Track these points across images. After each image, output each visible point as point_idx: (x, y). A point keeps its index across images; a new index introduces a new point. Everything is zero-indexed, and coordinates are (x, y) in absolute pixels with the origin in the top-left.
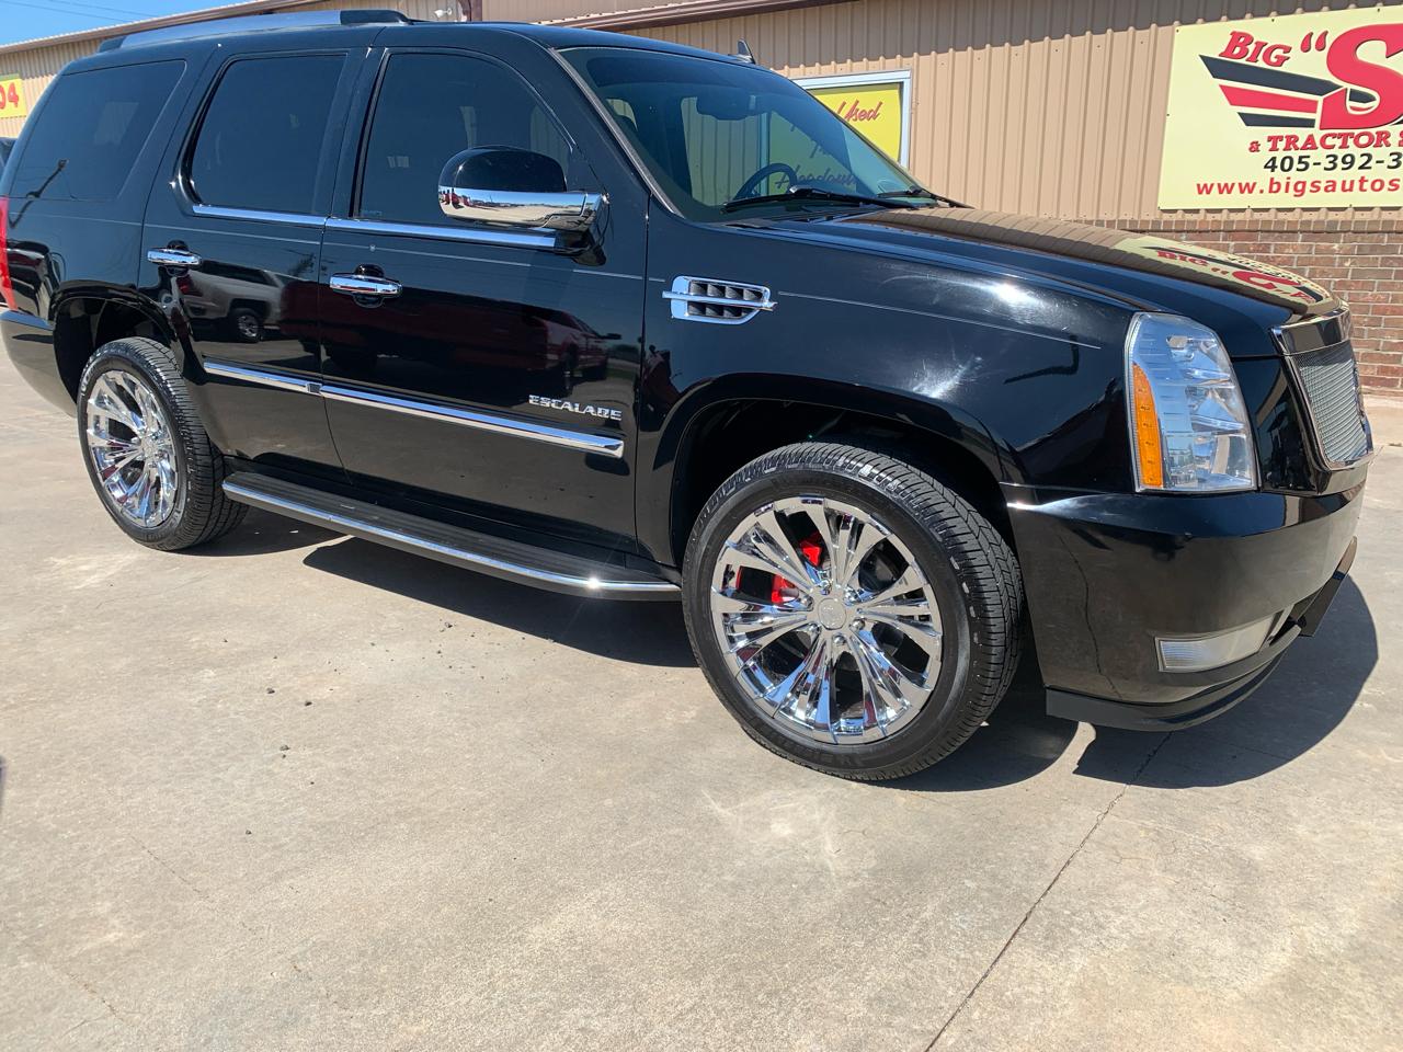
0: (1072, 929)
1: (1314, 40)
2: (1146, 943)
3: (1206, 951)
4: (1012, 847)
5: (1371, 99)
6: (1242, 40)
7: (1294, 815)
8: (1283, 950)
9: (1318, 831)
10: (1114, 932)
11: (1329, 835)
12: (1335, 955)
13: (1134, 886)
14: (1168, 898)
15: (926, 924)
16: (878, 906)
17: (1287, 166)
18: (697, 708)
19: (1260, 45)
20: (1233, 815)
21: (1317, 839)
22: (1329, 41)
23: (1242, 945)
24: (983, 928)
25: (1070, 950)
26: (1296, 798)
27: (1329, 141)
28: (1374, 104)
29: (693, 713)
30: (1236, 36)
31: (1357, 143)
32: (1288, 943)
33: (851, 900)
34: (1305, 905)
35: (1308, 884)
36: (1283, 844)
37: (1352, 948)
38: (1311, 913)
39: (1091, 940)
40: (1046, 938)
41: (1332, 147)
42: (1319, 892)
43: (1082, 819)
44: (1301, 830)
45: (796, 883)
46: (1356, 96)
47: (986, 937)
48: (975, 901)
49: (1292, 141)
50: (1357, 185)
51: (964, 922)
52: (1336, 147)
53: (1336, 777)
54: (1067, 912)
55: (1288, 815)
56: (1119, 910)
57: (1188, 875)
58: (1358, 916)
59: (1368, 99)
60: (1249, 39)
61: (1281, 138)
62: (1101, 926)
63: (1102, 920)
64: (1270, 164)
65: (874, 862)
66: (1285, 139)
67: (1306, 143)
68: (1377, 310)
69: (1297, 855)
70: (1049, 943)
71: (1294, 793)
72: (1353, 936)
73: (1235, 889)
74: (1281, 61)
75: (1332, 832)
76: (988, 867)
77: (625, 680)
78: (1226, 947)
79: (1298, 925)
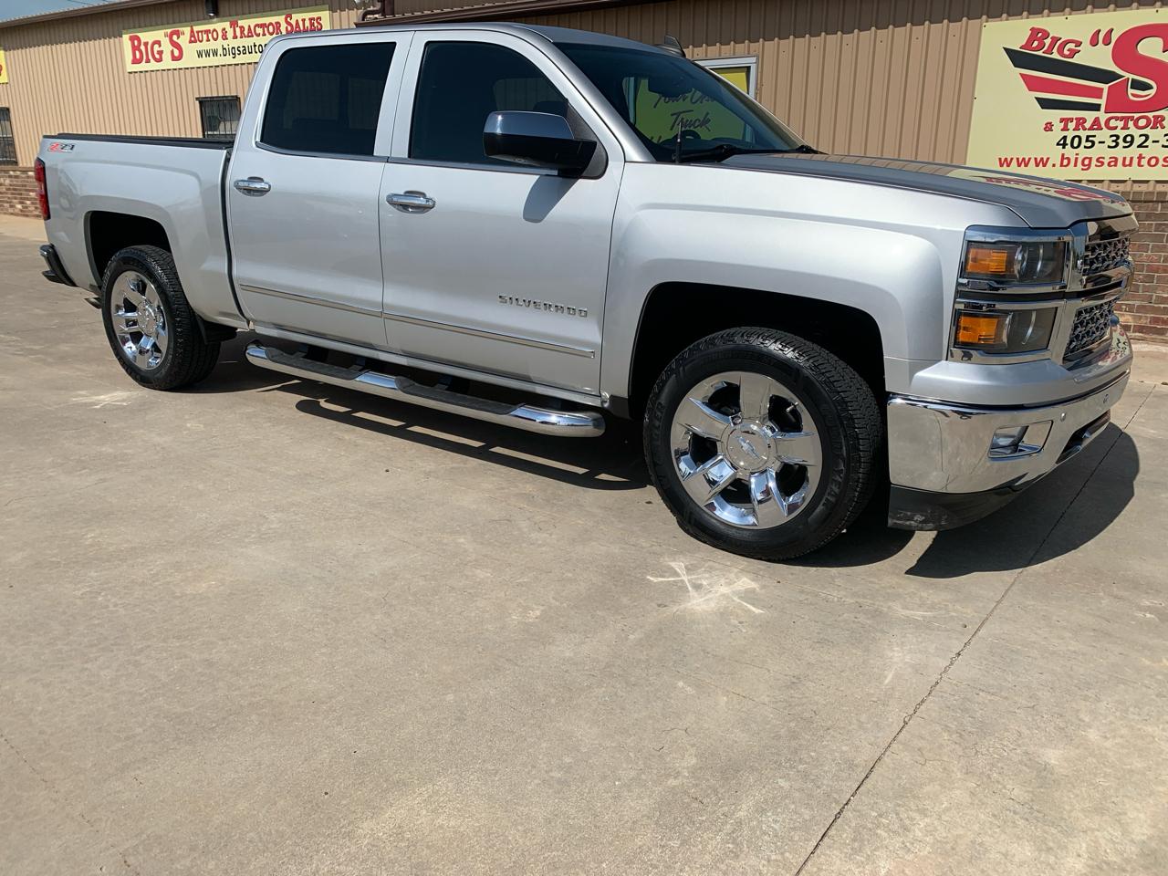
0: (879, 831)
1: (1101, 36)
2: (948, 847)
3: (1005, 855)
4: (824, 747)
5: (1150, 87)
6: (1040, 35)
7: (1087, 719)
8: (1079, 856)
9: (1108, 736)
10: (919, 834)
11: (1118, 740)
12: (1128, 861)
13: (938, 787)
14: (970, 801)
15: (740, 823)
16: (695, 805)
17: (1076, 144)
18: (542, 608)
19: (1055, 40)
20: (1030, 719)
21: (1108, 744)
22: (1114, 37)
23: (1040, 850)
24: (794, 829)
25: (877, 853)
26: (1088, 703)
27: (1113, 123)
28: (1152, 92)
29: (538, 613)
30: (1035, 31)
31: (1136, 125)
32: (1084, 849)
33: (670, 798)
34: (1099, 810)
35: (1100, 788)
36: (1077, 748)
37: (1142, 854)
38: (1104, 818)
39: (897, 842)
40: (854, 840)
41: (1116, 128)
42: (1111, 796)
43: (890, 720)
44: (1093, 735)
45: (619, 780)
46: (1136, 85)
47: (796, 838)
48: (787, 801)
49: (1080, 123)
50: (1135, 161)
51: (776, 821)
52: (1119, 128)
53: (1123, 683)
54: (874, 814)
55: (1080, 720)
56: (923, 812)
57: (989, 777)
58: (1149, 821)
59: (1147, 87)
60: (1046, 35)
61: (1071, 120)
62: (906, 829)
63: (907, 822)
64: (1062, 142)
65: (694, 761)
66: (1075, 121)
67: (1093, 125)
68: (1150, 269)
69: (1090, 759)
70: (856, 845)
71: (1086, 698)
72: (1144, 842)
73: (1032, 792)
74: (1073, 53)
75: (1122, 737)
76: (801, 767)
77: (478, 580)
78: (1025, 851)
79: (1093, 830)
